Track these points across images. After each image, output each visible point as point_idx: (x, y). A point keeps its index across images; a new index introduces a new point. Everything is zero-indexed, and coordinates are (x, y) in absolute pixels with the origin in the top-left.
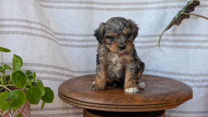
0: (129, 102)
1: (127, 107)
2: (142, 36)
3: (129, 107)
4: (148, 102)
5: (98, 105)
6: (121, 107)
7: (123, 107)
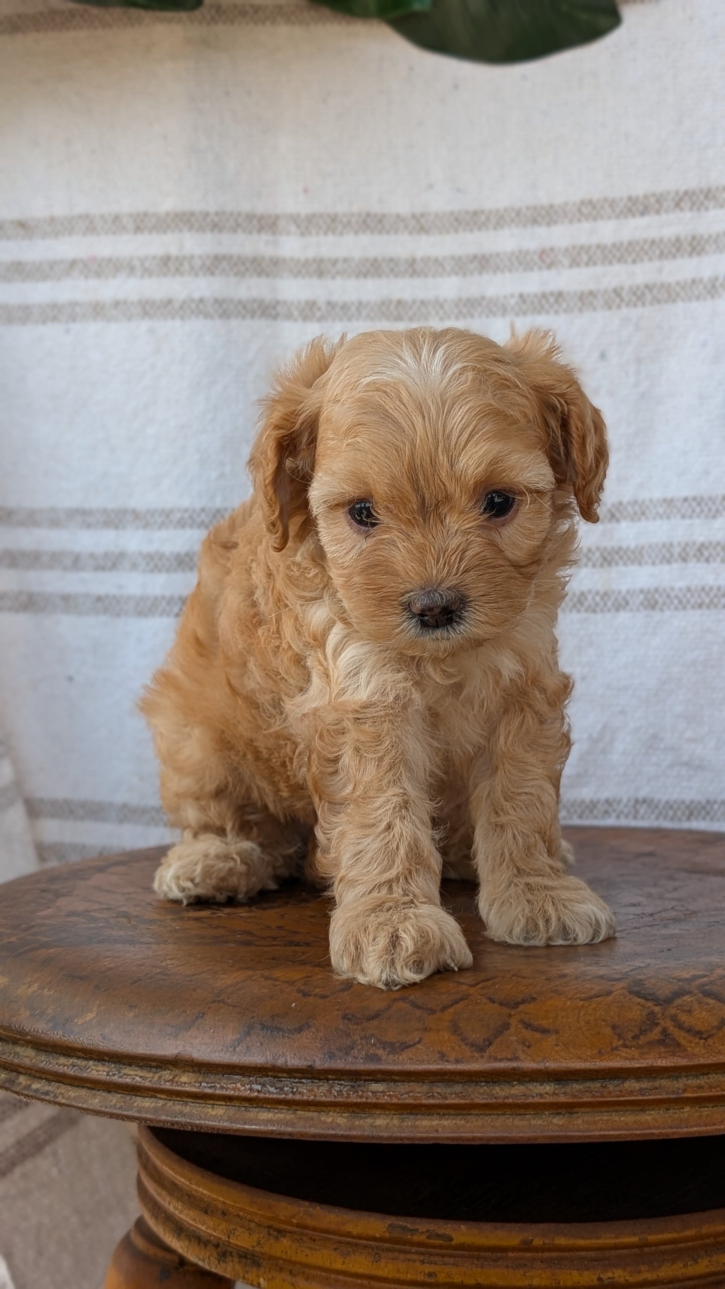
0: (481, 1047)
1: (452, 1094)
2: (669, 502)
3: (480, 1094)
4: (666, 1042)
5: (187, 1081)
6: (405, 1093)
7: (417, 1093)
